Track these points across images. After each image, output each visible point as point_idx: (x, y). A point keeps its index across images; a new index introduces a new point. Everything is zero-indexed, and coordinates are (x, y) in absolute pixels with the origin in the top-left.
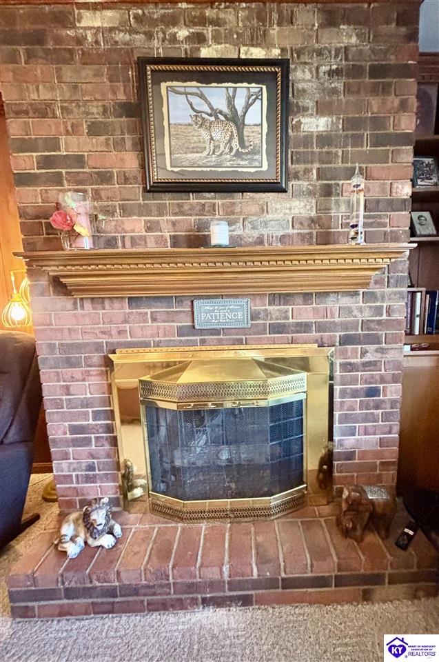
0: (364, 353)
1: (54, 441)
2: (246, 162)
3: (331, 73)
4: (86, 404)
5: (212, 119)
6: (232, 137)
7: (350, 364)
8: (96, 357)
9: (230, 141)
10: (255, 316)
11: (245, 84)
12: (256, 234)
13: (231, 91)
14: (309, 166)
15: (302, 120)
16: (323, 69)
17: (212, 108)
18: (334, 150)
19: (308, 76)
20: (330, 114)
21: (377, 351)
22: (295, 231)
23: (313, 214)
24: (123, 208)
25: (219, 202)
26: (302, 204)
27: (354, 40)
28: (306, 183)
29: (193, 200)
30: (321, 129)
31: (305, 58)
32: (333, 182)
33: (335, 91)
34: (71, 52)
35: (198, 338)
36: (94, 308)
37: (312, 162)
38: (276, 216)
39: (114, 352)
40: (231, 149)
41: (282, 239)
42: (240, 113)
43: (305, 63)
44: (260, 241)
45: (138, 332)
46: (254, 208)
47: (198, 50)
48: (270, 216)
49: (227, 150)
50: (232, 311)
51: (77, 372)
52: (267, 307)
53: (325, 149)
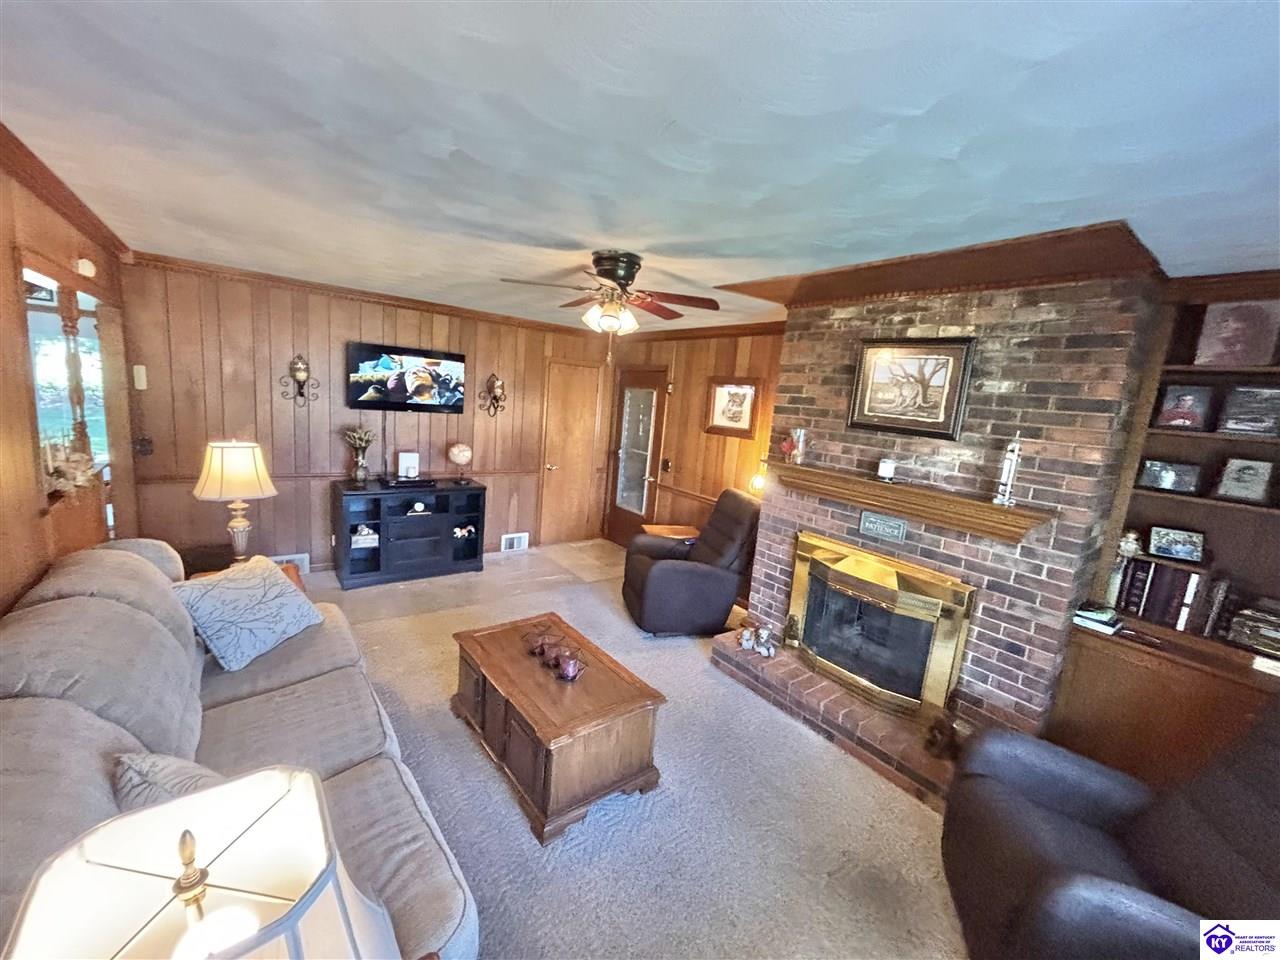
0: (1012, 606)
1: (755, 578)
2: (925, 414)
3: (1020, 345)
4: (778, 561)
5: (905, 380)
6: (917, 394)
7: (993, 610)
8: (791, 532)
9: (915, 397)
10: (909, 536)
11: (936, 357)
12: (924, 470)
13: (923, 361)
14: (985, 421)
15: (986, 383)
16: (1014, 341)
17: (905, 373)
18: (1013, 409)
19: (998, 346)
20: (1015, 379)
21: (1027, 609)
22: (960, 475)
23: (981, 462)
24: (831, 435)
25: (899, 440)
26: (971, 453)
27: (1053, 316)
28: (978, 435)
29: (880, 436)
30: (1003, 390)
31: (999, 333)
32: (1005, 438)
33: (1024, 359)
34: (823, 334)
35: (861, 541)
36: (798, 498)
37: (988, 418)
38: (944, 459)
39: (801, 532)
40: (915, 403)
41: (947, 479)
42: (927, 376)
43: (997, 337)
44: (927, 476)
45: (820, 523)
46: (927, 450)
47: (906, 329)
48: (938, 458)
49: (912, 404)
50: (891, 527)
51: (778, 537)
52: (922, 532)
53: (1005, 408)
